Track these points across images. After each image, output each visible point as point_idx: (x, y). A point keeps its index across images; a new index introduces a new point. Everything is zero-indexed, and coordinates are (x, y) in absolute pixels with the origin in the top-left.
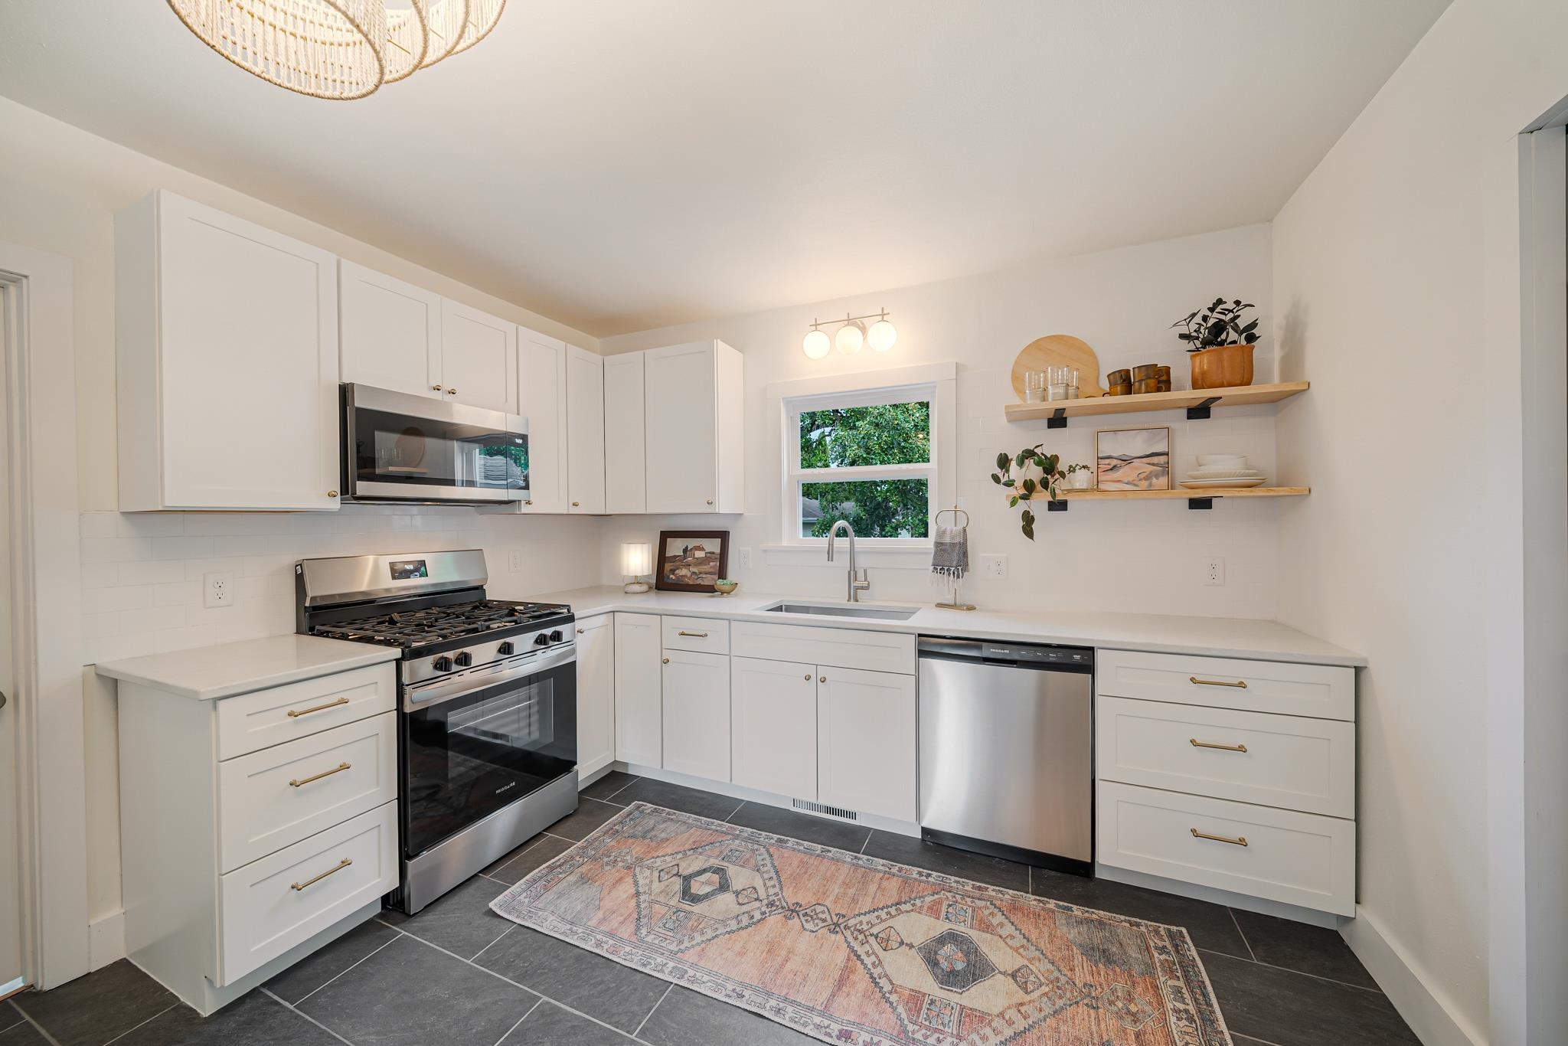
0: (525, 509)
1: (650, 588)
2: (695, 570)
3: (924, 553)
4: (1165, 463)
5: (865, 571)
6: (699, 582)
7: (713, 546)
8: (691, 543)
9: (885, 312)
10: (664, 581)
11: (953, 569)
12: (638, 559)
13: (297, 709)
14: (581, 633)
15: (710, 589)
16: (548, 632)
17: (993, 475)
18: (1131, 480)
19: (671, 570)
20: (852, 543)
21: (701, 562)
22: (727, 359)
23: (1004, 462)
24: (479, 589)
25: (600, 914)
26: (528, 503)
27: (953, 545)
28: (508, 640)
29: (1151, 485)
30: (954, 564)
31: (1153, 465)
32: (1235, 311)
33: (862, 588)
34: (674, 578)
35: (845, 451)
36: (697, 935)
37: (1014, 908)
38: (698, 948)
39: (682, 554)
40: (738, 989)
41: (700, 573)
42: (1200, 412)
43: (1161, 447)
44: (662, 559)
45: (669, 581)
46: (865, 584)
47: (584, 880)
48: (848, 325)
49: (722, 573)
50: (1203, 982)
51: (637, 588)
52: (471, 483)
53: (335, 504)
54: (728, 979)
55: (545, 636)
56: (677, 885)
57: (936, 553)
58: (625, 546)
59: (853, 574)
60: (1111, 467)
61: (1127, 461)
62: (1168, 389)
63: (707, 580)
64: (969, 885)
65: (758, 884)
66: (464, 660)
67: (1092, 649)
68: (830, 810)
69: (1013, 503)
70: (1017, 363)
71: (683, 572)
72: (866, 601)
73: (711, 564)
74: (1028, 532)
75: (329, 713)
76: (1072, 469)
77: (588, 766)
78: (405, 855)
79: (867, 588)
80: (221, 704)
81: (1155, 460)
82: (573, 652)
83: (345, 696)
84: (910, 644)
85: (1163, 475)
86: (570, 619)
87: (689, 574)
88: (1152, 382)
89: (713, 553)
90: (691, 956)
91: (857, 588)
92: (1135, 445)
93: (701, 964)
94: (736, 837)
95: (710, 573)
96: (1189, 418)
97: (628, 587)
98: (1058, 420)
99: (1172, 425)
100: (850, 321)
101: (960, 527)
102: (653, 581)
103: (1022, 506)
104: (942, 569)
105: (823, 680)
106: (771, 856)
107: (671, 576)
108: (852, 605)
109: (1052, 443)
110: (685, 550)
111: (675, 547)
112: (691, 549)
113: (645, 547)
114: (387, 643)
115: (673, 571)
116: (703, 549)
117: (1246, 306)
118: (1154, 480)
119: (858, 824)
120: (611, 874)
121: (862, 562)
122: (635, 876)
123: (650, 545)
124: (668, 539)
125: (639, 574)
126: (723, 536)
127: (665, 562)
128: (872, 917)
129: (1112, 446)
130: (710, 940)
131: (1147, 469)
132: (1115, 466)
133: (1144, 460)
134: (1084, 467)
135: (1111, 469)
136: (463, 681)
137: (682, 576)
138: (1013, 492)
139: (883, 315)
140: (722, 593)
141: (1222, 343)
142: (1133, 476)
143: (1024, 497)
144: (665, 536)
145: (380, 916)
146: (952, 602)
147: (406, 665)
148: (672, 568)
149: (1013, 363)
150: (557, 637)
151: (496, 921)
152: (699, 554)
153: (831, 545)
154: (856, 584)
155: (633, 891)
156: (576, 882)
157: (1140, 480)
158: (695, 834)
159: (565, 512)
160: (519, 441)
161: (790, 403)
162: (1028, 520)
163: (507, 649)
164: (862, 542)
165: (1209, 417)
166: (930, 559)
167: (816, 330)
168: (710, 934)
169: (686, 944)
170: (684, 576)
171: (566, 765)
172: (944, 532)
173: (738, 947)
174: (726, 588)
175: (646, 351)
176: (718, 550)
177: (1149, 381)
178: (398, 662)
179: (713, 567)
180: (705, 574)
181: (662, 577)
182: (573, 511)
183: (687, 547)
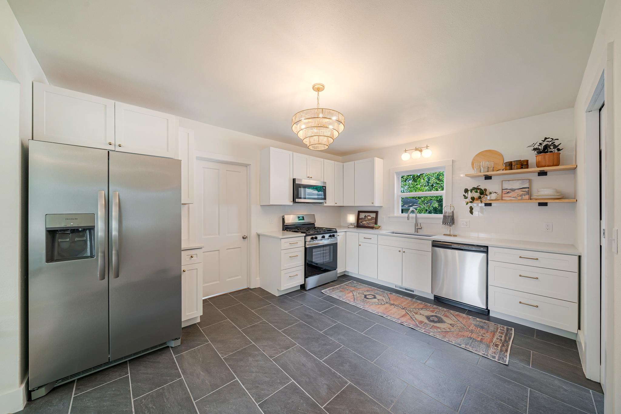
0: (325, 205)
1: (355, 227)
2: (368, 222)
3: (439, 219)
4: (528, 191)
5: (420, 224)
6: (369, 225)
7: (373, 215)
8: (367, 214)
9: (428, 146)
10: (359, 225)
11: (448, 224)
12: (352, 218)
13: (291, 243)
14: (339, 235)
15: (372, 228)
16: (332, 234)
17: (463, 195)
18: (514, 196)
20: (416, 215)
21: (369, 220)
22: (378, 163)
23: (466, 191)
24: (313, 224)
25: (346, 297)
26: (326, 203)
27: (449, 216)
28: (324, 235)
29: (522, 198)
30: (449, 222)
31: (523, 191)
32: (552, 141)
33: (419, 229)
34: (362, 224)
35: (429, 180)
36: (368, 304)
37: (457, 315)
40: (377, 312)
41: (370, 223)
42: (543, 174)
43: (527, 185)
44: (358, 219)
46: (420, 227)
47: (341, 291)
48: (416, 150)
49: (376, 223)
50: (511, 337)
51: (351, 226)
52: (305, 198)
53: (292, 204)
54: (375, 311)
55: (331, 235)
56: (363, 296)
57: (443, 219)
58: (348, 215)
59: (416, 224)
60: (506, 192)
61: (513, 190)
62: (527, 168)
63: (372, 225)
64: (445, 309)
65: (384, 299)
66: (316, 238)
67: (487, 247)
68: (406, 289)
69: (467, 204)
70: (474, 159)
71: (364, 222)
72: (421, 232)
74: (471, 212)
75: (294, 245)
76: (490, 193)
77: (340, 270)
78: (306, 277)
79: (421, 229)
80: (282, 240)
81: (524, 190)
82: (337, 240)
83: (297, 242)
84: (430, 243)
85: (527, 194)
86: (336, 232)
87: (366, 223)
88: (519, 166)
89: (373, 217)
90: (367, 306)
91: (418, 229)
92: (517, 185)
93: (369, 307)
94: (378, 291)
95: (372, 223)
96: (538, 176)
97: (349, 226)
98: (488, 178)
99: (532, 178)
100: (416, 149)
101: (451, 211)
102: (356, 225)
103: (470, 205)
104: (445, 224)
105: (404, 252)
106: (388, 295)
108: (416, 233)
109: (484, 185)
110: (365, 216)
111: (362, 215)
114: (302, 233)
115: (361, 222)
116: (370, 216)
117: (555, 140)
118: (523, 196)
119: (415, 294)
120: (347, 292)
121: (420, 221)
122: (353, 293)
123: (355, 215)
124: (360, 213)
125: (352, 222)
126: (376, 213)
128: (414, 309)
129: (507, 185)
131: (520, 192)
132: (508, 192)
133: (519, 190)
134: (495, 192)
135: (507, 193)
136: (316, 242)
137: (364, 224)
138: (467, 200)
139: (427, 147)
140: (376, 228)
141: (547, 152)
142: (515, 195)
143: (471, 202)
144: (359, 212)
145: (300, 289)
146: (449, 234)
147: (306, 237)
149: (472, 159)
150: (334, 236)
151: (323, 294)
152: (369, 218)
153: (409, 216)
154: (418, 228)
155: (353, 295)
156: (339, 291)
157: (518, 196)
158: (367, 289)
159: (333, 205)
160: (324, 188)
161: (398, 173)
162: (471, 209)
163: (323, 237)
164: (419, 215)
165: (547, 175)
166: (442, 220)
167: (406, 152)
168: (371, 304)
169: (365, 304)
171: (335, 268)
172: (446, 212)
173: (378, 307)
174: (377, 227)
175: (355, 161)
176: (375, 217)
177: (517, 165)
178: (305, 236)
179: (373, 221)
180: (371, 223)
181: (359, 224)
182: (336, 205)
183: (366, 215)
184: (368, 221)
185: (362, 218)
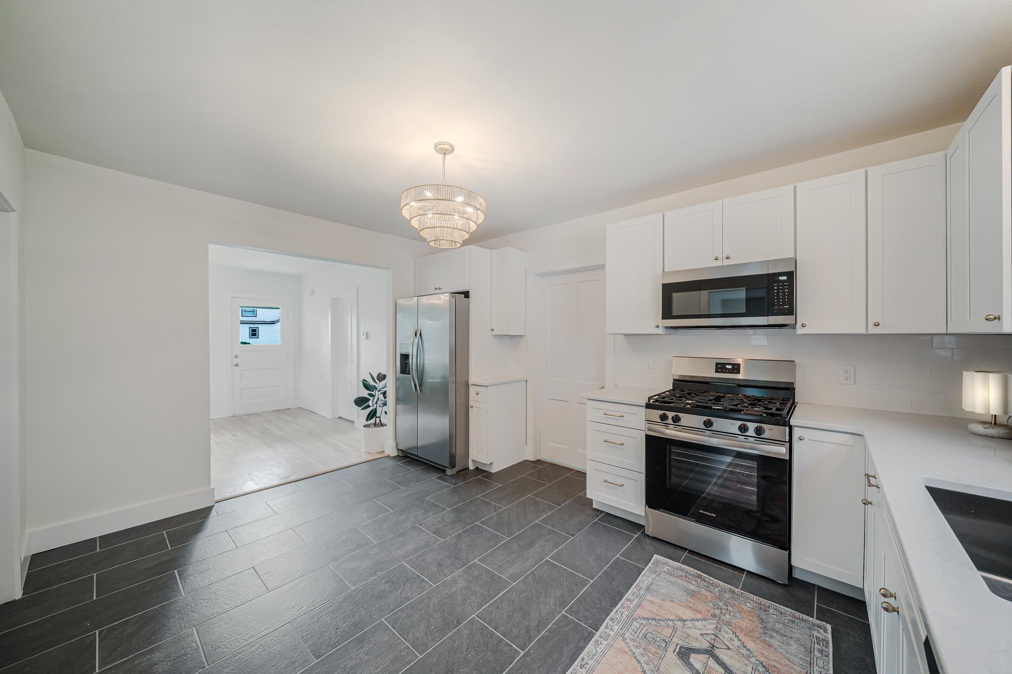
0: (800, 331)
16: (751, 425)
26: (802, 326)
36: (641, 650)
38: (627, 649)
40: (588, 666)
47: (693, 593)
54: (598, 662)
55: (747, 427)
56: (700, 645)
58: (969, 374)
66: (677, 420)
75: (615, 419)
83: (623, 415)
90: (619, 644)
93: (612, 650)
120: (703, 606)
122: (705, 619)
130: (636, 658)
150: (760, 431)
151: (645, 559)
155: (686, 617)
156: (688, 590)
160: (783, 278)
168: (642, 659)
178: (644, 407)
182: (872, 330)
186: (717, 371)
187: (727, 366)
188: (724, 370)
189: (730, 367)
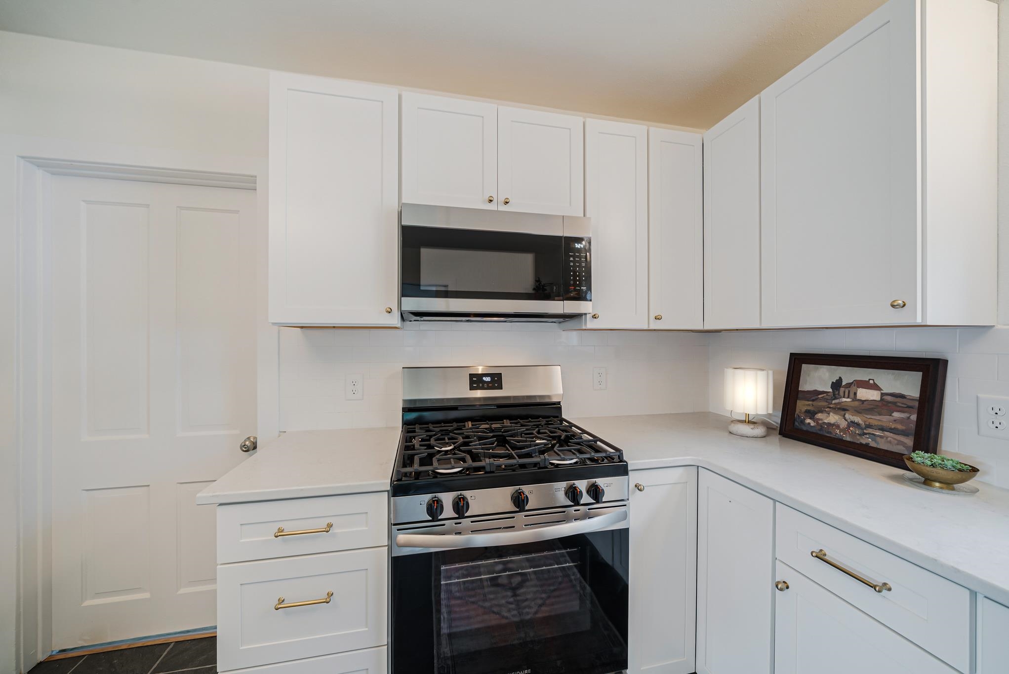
0: (590, 324)
1: (770, 434)
2: (857, 419)
6: (864, 440)
8: (848, 375)
10: (796, 426)
12: (750, 392)
14: (640, 490)
16: (584, 484)
19: (807, 412)
21: (871, 408)
26: (594, 317)
34: (813, 424)
39: (831, 390)
41: (869, 426)
44: (792, 394)
45: (804, 428)
51: (746, 429)
58: (729, 372)
63: (886, 442)
71: (833, 418)
73: (896, 415)
82: (625, 516)
86: (622, 470)
87: (843, 424)
89: (902, 396)
97: (735, 425)
102: (777, 420)
107: (808, 421)
110: (837, 385)
111: (818, 379)
112: (849, 385)
113: (761, 375)
115: (811, 414)
116: (875, 387)
123: (771, 372)
124: (805, 366)
125: (752, 412)
126: (931, 368)
127: (797, 398)
137: (829, 424)
144: (797, 361)
148: (809, 408)
150: (596, 493)
152: (869, 395)
159: (646, 327)
160: (579, 246)
170: (833, 425)
179: (901, 421)
180: (882, 429)
181: (794, 420)
182: (655, 325)
183: (840, 380)
184: (858, 412)
185: (817, 393)
186: (472, 388)
187: (484, 379)
188: (481, 385)
189: (488, 379)
